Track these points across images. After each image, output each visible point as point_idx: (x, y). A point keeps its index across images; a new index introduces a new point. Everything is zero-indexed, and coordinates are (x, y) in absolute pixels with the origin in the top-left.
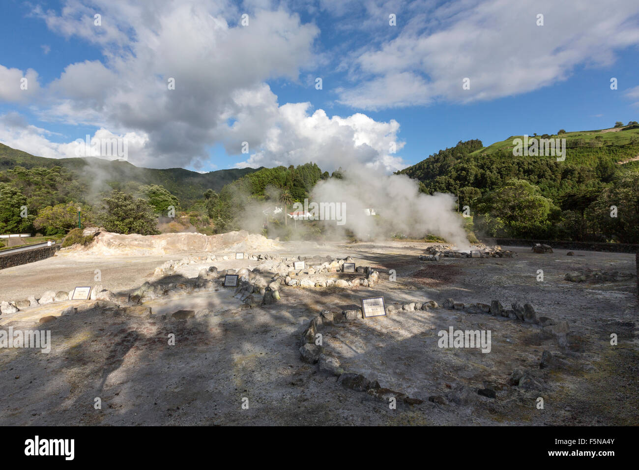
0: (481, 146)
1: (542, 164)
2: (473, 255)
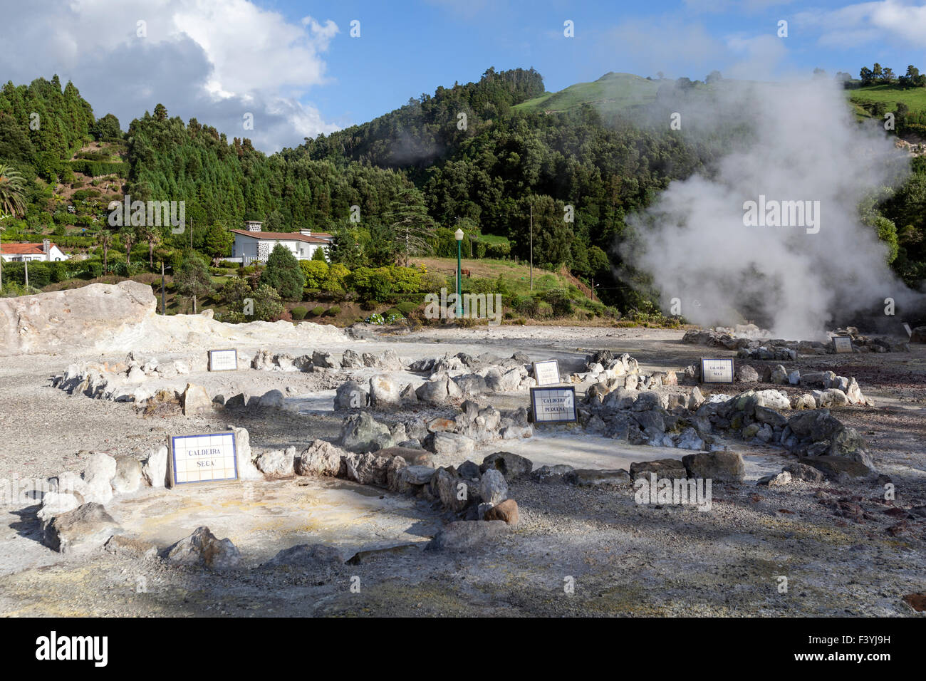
0: (542, 89)
2: (839, 347)
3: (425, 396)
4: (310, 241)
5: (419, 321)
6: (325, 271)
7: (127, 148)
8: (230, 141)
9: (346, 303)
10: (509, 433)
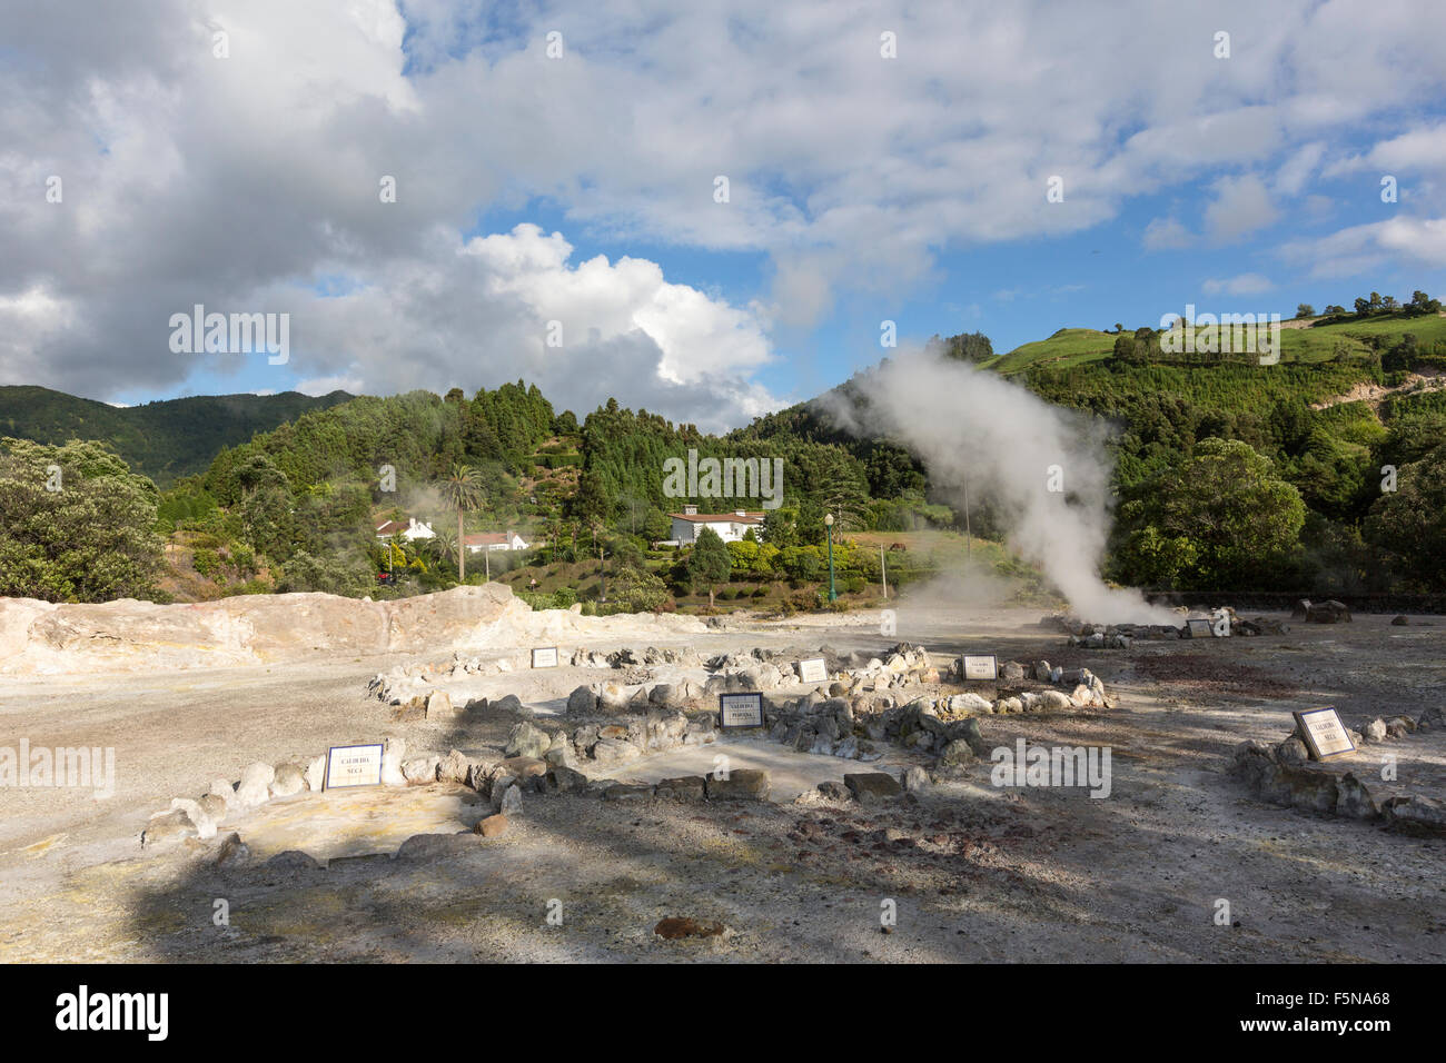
0: (989, 350)
1: (1149, 404)
2: (1194, 632)
3: (657, 698)
4: (743, 521)
5: (793, 607)
6: (754, 551)
7: (582, 441)
8: (676, 428)
9: (776, 583)
10: (689, 739)
